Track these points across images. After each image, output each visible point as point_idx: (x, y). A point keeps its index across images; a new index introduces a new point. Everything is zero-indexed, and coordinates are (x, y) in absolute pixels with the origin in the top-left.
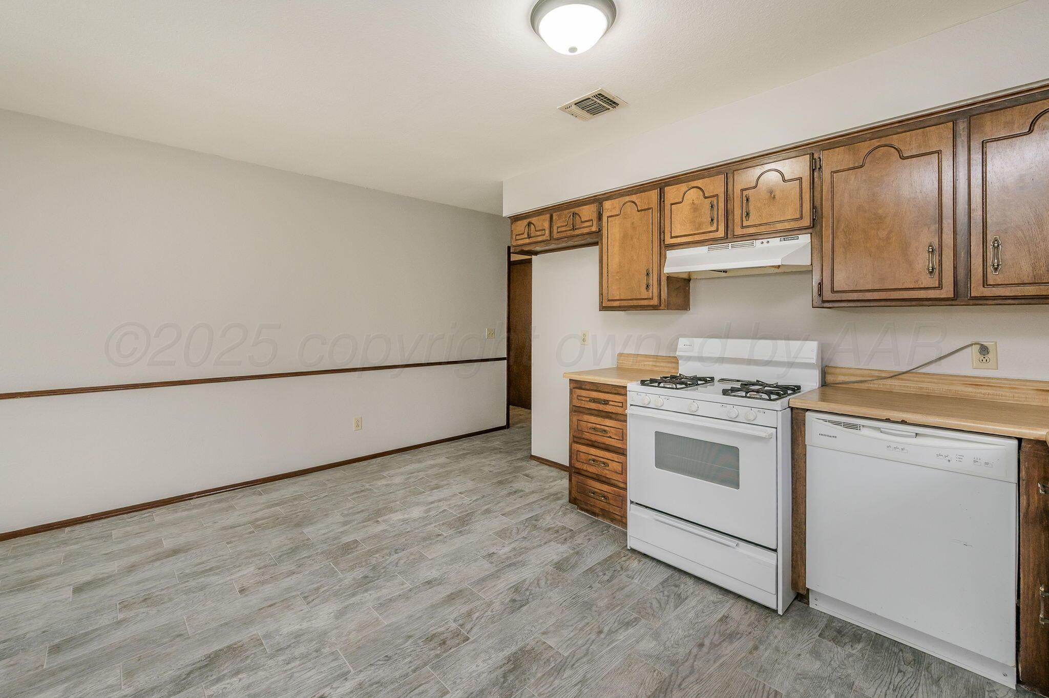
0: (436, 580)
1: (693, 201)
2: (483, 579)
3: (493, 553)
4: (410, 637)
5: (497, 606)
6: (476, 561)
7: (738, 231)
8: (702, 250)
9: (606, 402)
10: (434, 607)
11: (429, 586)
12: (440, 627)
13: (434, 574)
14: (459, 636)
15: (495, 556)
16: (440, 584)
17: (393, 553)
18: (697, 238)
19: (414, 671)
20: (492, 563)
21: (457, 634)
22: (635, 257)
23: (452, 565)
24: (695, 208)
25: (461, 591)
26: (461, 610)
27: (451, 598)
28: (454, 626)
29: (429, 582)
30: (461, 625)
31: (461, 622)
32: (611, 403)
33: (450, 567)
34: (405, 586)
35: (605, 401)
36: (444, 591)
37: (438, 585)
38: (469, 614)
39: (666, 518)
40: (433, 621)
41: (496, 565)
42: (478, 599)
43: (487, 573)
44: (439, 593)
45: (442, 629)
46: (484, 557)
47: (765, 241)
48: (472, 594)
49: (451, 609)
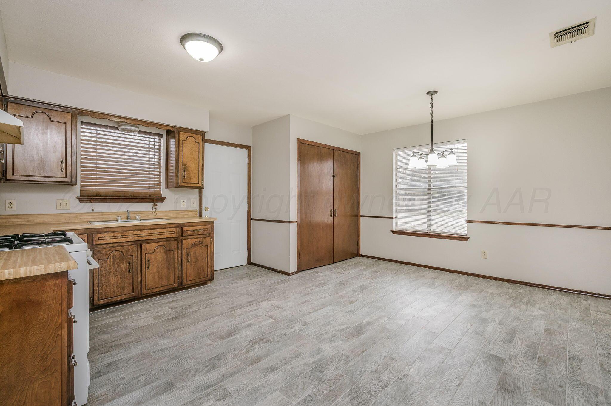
0: (270, 372)
2: (235, 373)
3: (219, 400)
4: (277, 342)
5: (230, 356)
6: (238, 391)
10: (268, 355)
11: (274, 367)
12: (263, 346)
13: (272, 377)
14: (253, 342)
15: (218, 397)
16: (266, 369)
17: (313, 396)
19: (272, 332)
20: (225, 389)
21: (255, 343)
23: (258, 386)
25: (252, 364)
26: (252, 353)
27: (258, 360)
28: (256, 346)
29: (274, 370)
30: (252, 346)
31: (253, 348)
33: (260, 383)
34: (290, 367)
36: (263, 364)
37: (267, 368)
38: (248, 351)
40: (268, 348)
41: (221, 387)
42: (241, 359)
43: (231, 379)
44: (266, 363)
45: (262, 345)
46: (230, 395)
48: (244, 363)
49: (258, 354)
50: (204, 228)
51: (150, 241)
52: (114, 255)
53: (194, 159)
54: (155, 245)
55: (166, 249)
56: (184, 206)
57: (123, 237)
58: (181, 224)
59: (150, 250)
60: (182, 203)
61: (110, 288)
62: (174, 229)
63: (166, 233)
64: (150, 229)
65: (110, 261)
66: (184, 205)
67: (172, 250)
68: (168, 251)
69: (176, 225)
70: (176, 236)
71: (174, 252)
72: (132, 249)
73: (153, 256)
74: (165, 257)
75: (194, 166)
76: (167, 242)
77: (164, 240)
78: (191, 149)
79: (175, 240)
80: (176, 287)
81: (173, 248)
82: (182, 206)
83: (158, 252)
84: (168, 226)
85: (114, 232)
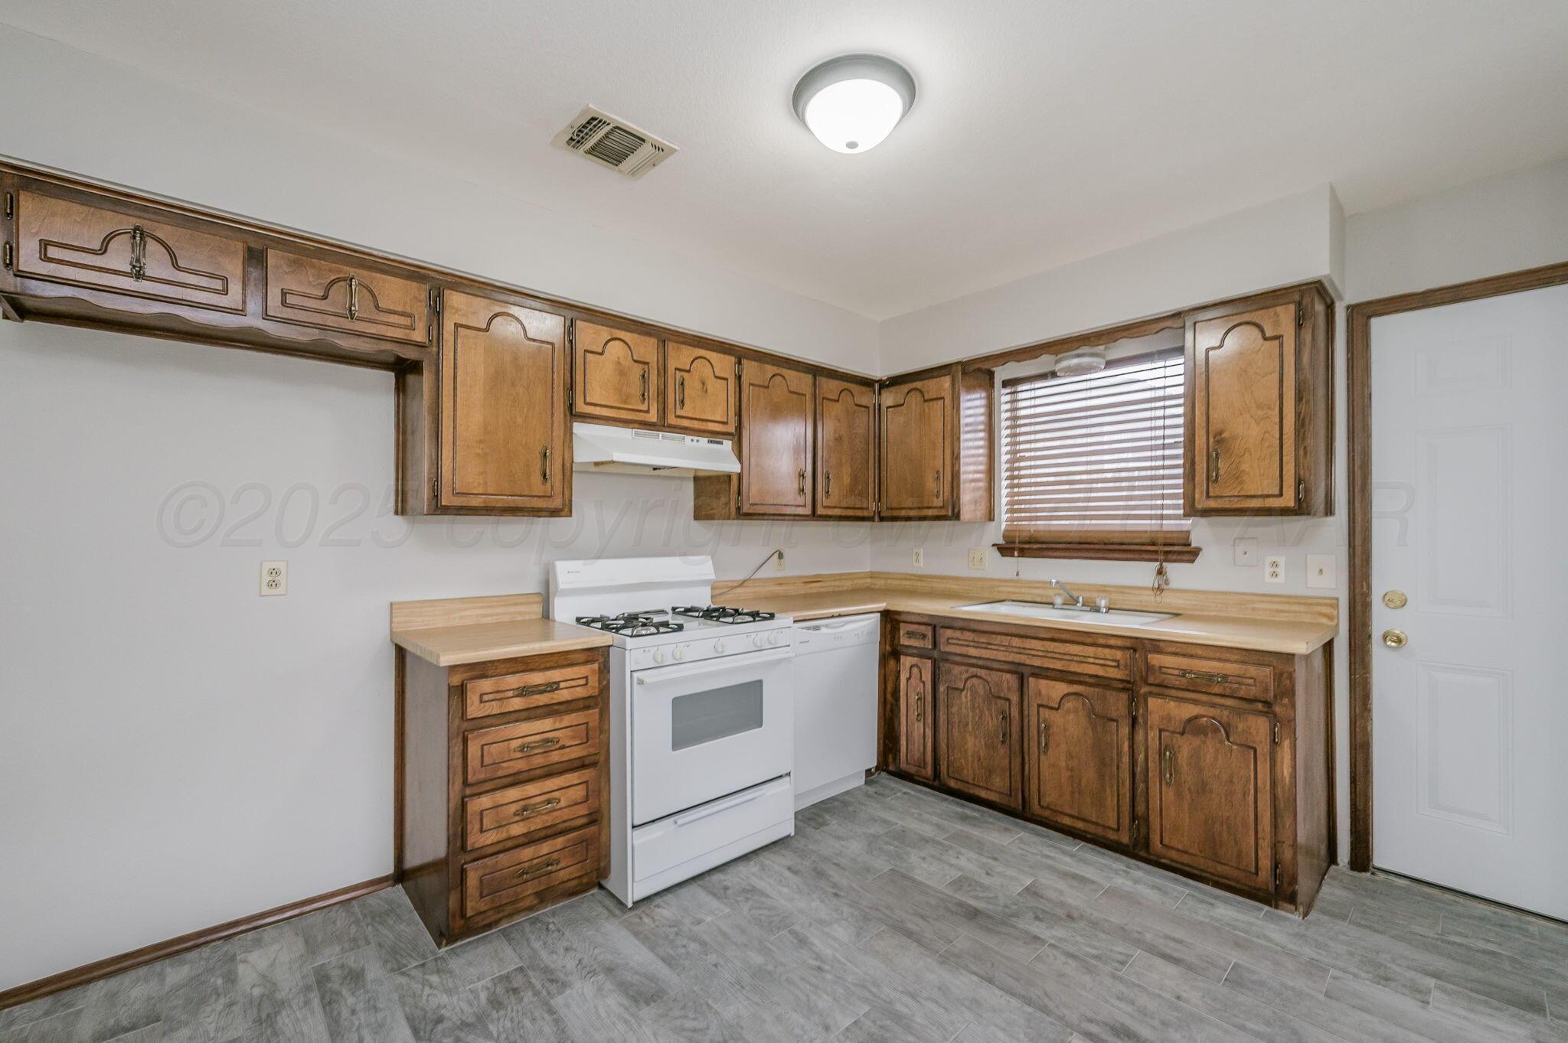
1: (619, 358)
7: (671, 420)
8: (625, 433)
9: (553, 687)
18: (624, 415)
22: (520, 420)
24: (622, 372)
32: (562, 685)
35: (550, 684)
39: (683, 817)
47: (695, 438)
50: (1236, 673)
51: (1053, 674)
52: (974, 685)
53: (1259, 406)
54: (1061, 688)
55: (1092, 710)
56: (1275, 580)
57: (990, 647)
58: (1146, 641)
59: (1049, 698)
60: (1269, 570)
61: (966, 759)
62: (1118, 654)
63: (1092, 660)
64: (1053, 640)
65: (966, 697)
66: (1275, 575)
67: (1113, 720)
68: (1100, 719)
69: (1128, 643)
70: (1124, 678)
71: (1117, 726)
72: (1008, 682)
73: (1056, 717)
74: (1090, 733)
75: (1255, 431)
76: (1097, 690)
77: (1092, 680)
78: (1245, 371)
79: (1124, 689)
80: (1122, 844)
81: (1114, 715)
82: (1268, 578)
83: (1068, 711)
84: (1102, 641)
85: (974, 631)
